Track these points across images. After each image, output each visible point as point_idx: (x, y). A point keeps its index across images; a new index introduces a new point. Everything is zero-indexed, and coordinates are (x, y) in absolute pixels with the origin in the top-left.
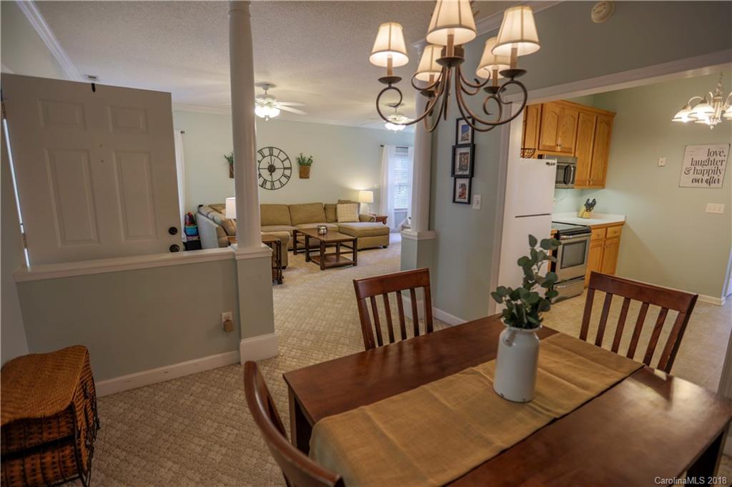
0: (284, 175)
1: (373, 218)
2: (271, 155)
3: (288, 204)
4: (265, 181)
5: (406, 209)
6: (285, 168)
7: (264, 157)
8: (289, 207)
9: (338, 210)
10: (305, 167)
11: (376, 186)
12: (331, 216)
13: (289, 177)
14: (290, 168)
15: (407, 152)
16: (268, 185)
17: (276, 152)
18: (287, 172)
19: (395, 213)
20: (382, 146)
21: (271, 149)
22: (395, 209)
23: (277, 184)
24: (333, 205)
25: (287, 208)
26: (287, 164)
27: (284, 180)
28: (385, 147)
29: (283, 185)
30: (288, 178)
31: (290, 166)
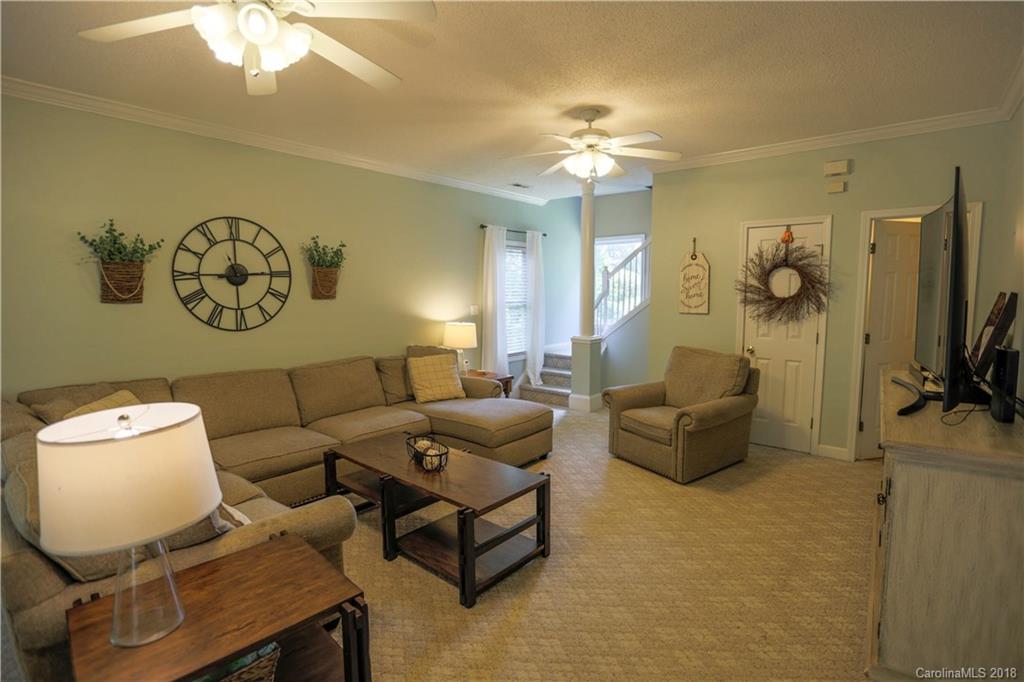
0: (270, 291)
1: (498, 386)
2: (234, 238)
3: (287, 365)
4: (219, 309)
5: (524, 353)
6: (272, 274)
7: (213, 243)
8: (291, 375)
9: (414, 372)
10: (324, 270)
11: (473, 310)
12: (397, 389)
13: (286, 297)
14: (288, 274)
15: (525, 241)
16: (228, 319)
17: (247, 231)
18: (280, 284)
19: (510, 363)
20: (483, 227)
21: (233, 221)
22: (510, 355)
23: (253, 317)
24: (396, 359)
25: (286, 379)
26: (279, 263)
27: (271, 304)
28: (488, 230)
29: (268, 318)
30: (283, 298)
31: (287, 270)
